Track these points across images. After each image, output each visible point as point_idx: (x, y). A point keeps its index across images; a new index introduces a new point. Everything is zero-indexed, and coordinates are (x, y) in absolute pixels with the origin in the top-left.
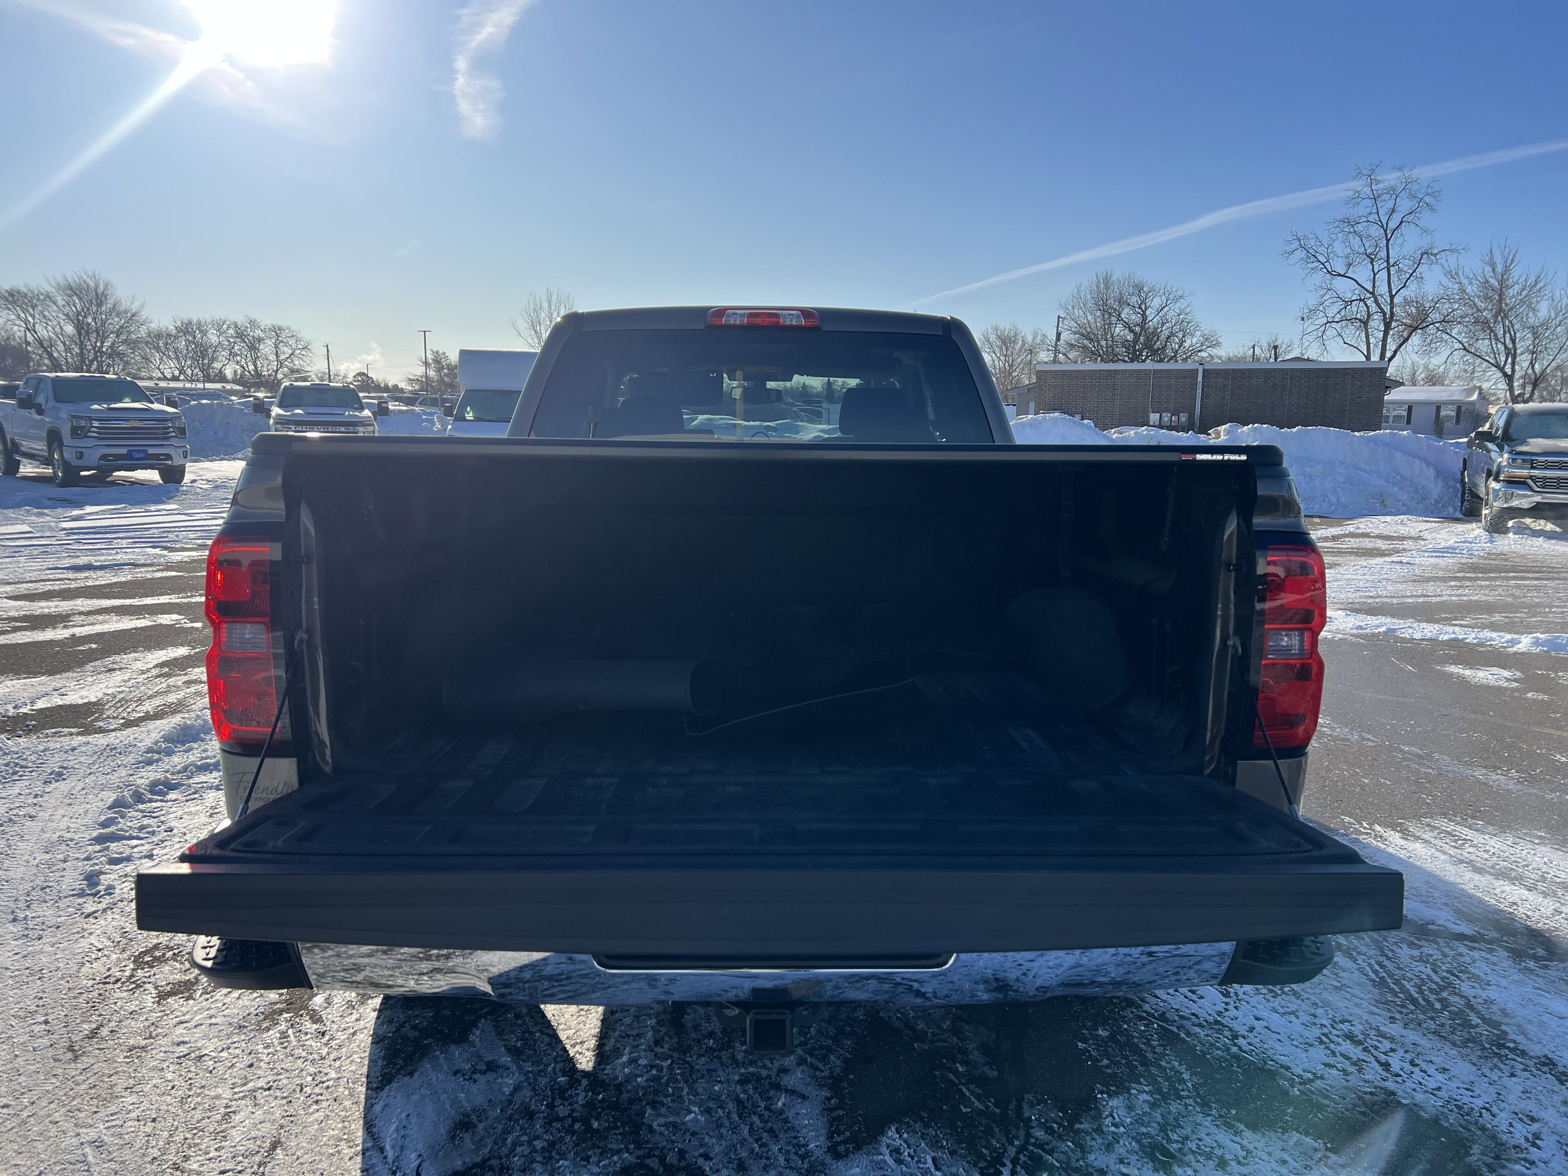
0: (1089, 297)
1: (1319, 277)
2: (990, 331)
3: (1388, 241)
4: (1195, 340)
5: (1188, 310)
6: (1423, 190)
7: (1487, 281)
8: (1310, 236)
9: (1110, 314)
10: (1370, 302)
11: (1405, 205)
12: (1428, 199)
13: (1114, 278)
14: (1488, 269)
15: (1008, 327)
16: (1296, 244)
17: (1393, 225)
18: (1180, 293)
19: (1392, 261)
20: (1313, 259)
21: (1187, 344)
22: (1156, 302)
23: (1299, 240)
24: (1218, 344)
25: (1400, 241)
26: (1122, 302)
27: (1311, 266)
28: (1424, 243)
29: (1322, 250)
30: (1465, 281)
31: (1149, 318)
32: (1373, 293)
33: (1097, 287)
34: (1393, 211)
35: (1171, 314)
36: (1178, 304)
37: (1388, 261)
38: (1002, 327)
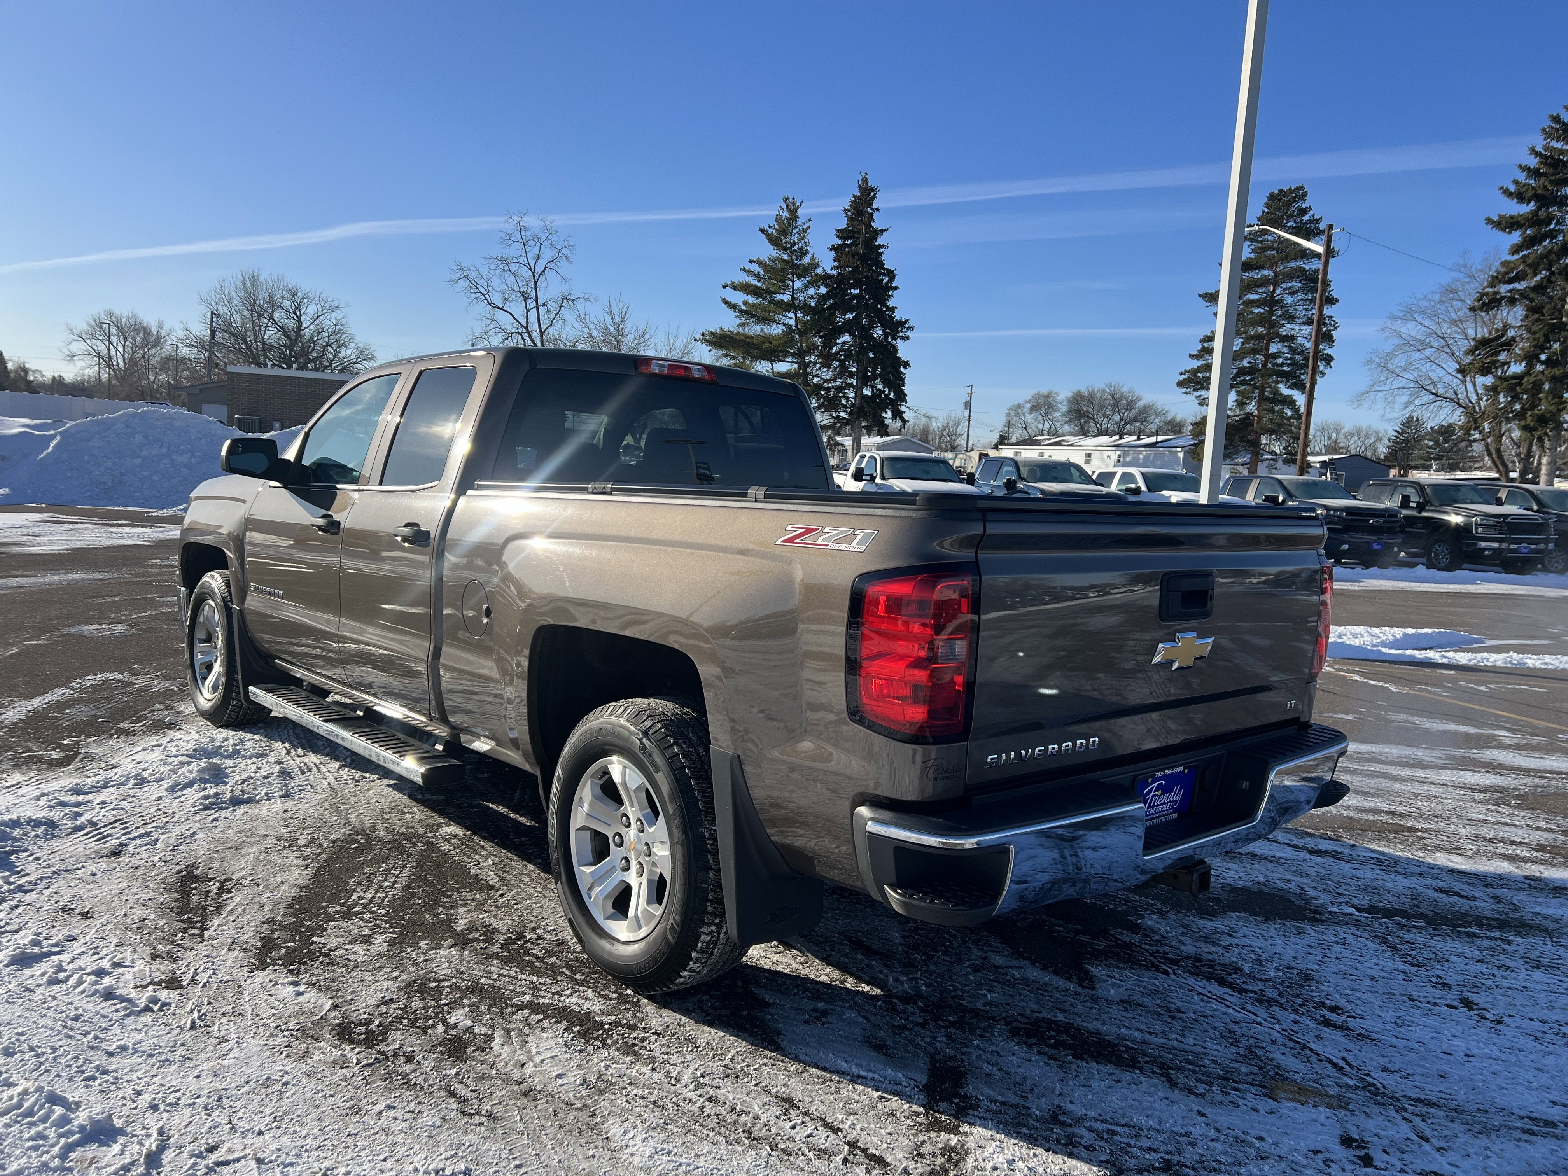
0: (234, 294)
1: (482, 308)
2: (103, 316)
3: (536, 283)
4: (349, 352)
5: (344, 321)
6: (561, 243)
7: (607, 329)
8: (472, 268)
9: (260, 315)
10: (526, 336)
11: (548, 254)
12: (565, 251)
13: (262, 279)
14: (608, 318)
15: (125, 314)
16: (459, 274)
17: (539, 269)
18: (336, 303)
19: (540, 302)
20: (475, 290)
21: (341, 355)
22: (311, 310)
23: (462, 269)
24: (373, 358)
25: (544, 284)
26: (273, 303)
27: (473, 295)
28: (564, 289)
29: (482, 282)
30: (591, 326)
31: (304, 325)
32: (527, 328)
33: (244, 285)
34: (539, 257)
35: (328, 322)
36: (334, 315)
37: (537, 301)
38: (117, 312)
